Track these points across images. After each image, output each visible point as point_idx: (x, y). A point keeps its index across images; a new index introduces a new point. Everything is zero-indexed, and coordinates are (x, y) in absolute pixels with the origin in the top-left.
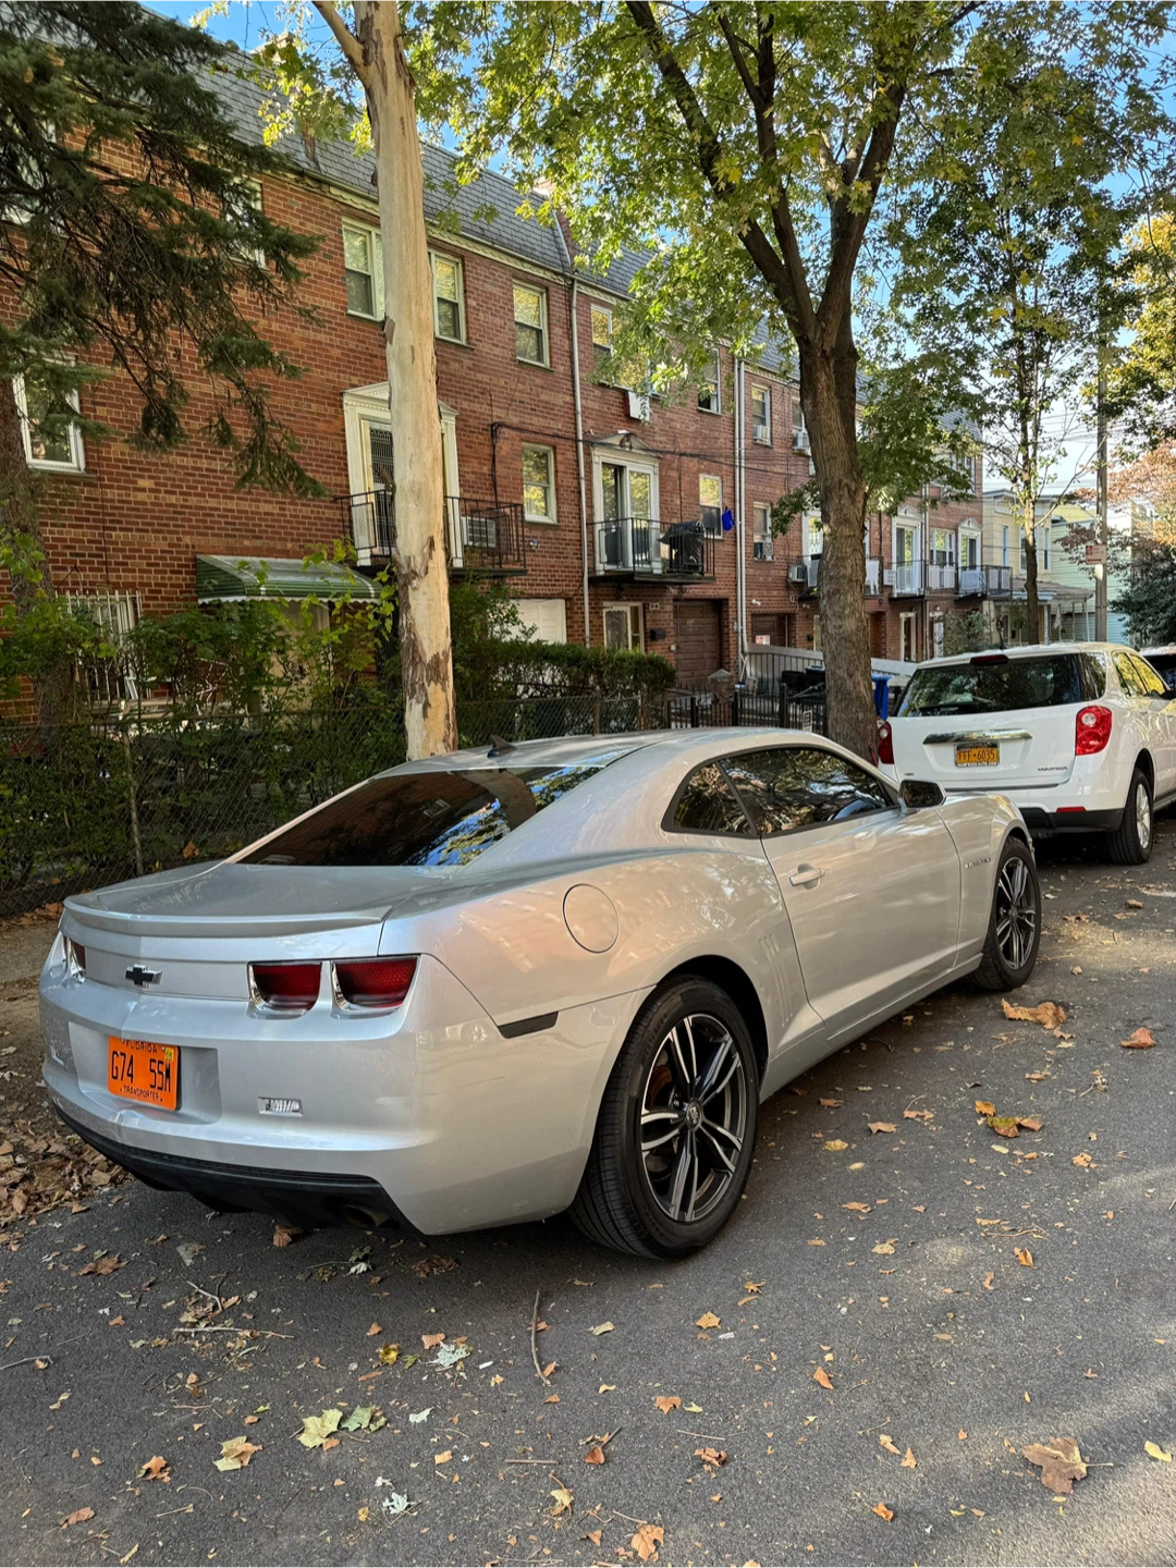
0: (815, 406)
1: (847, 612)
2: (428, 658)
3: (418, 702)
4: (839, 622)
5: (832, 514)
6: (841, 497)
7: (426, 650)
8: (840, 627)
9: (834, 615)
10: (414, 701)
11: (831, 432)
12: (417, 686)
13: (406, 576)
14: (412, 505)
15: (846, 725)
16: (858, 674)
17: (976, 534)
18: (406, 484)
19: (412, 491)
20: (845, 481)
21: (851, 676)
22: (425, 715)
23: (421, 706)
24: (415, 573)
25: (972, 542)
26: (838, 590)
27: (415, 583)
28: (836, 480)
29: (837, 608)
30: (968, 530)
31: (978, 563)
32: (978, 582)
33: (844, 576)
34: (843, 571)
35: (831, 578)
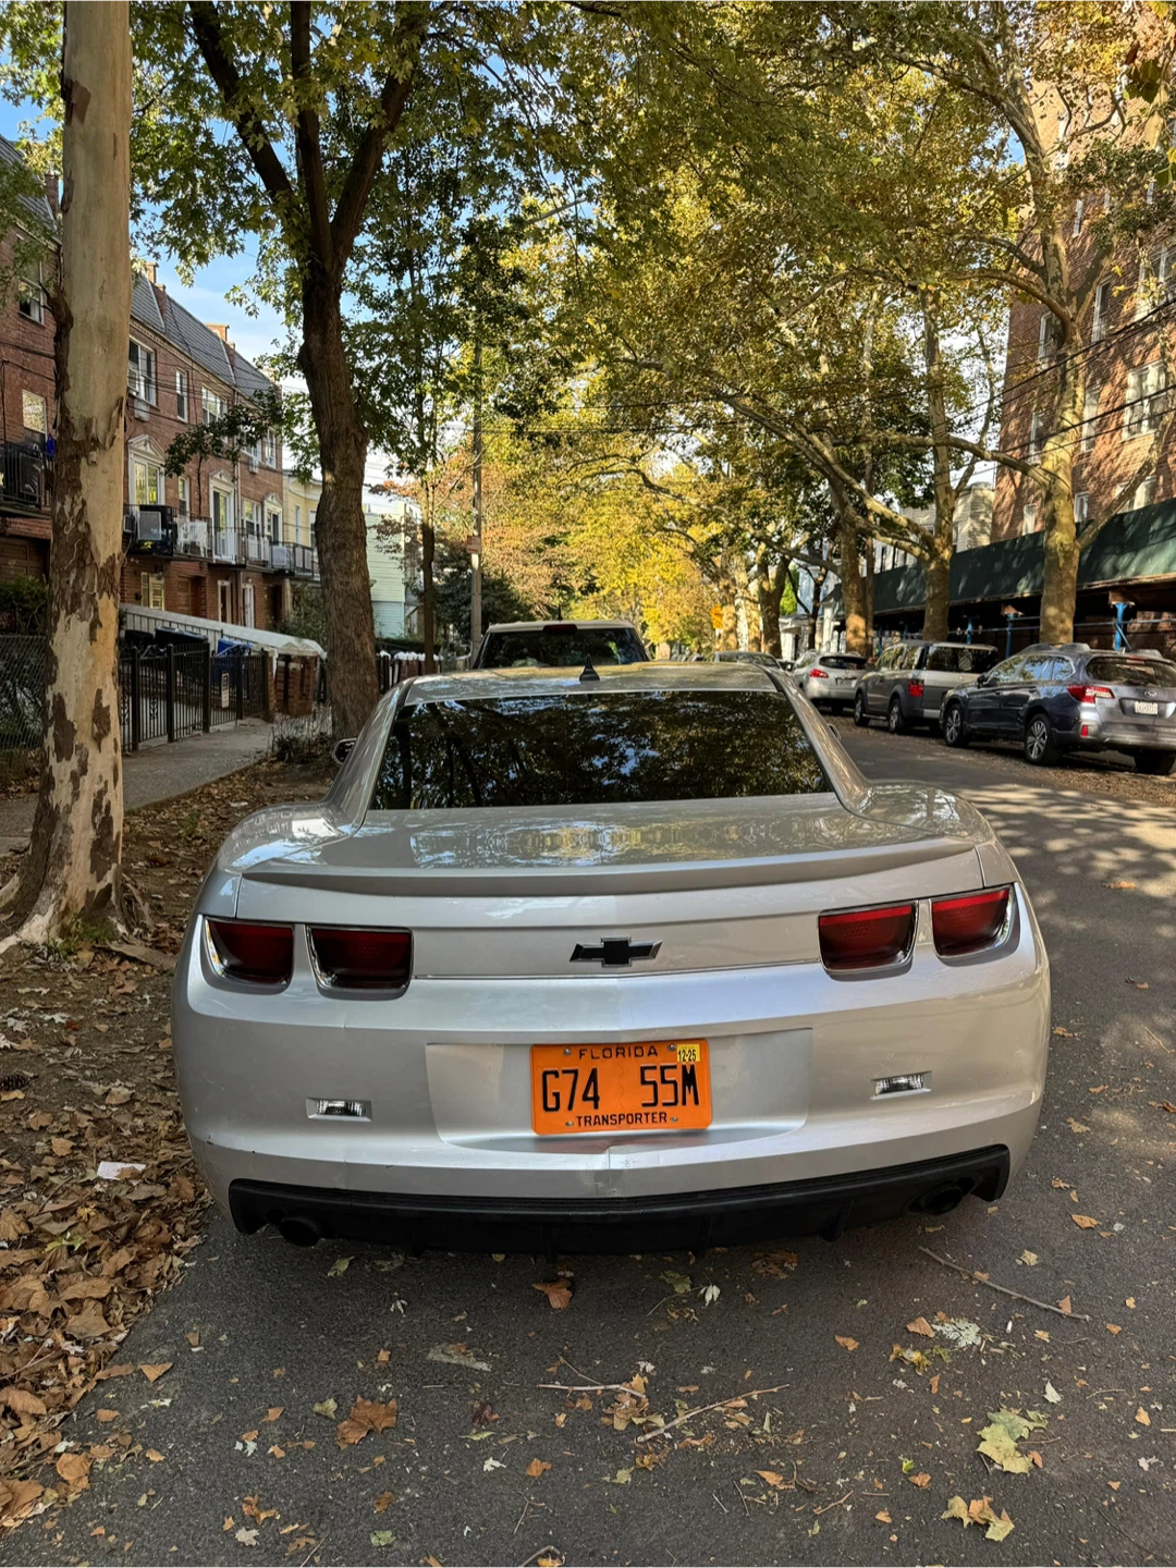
0: (323, 343)
1: (353, 569)
2: (102, 560)
3: (82, 619)
4: (346, 579)
5: (337, 463)
6: (347, 446)
7: (101, 549)
8: (347, 583)
9: (340, 570)
10: (74, 617)
11: (339, 375)
12: (84, 598)
13: (79, 445)
14: (98, 350)
15: (354, 687)
16: (365, 634)
17: (278, 510)
18: (93, 319)
19: (100, 330)
20: (352, 431)
21: (359, 636)
22: (92, 638)
23: (86, 625)
24: (96, 441)
25: (275, 517)
26: (344, 545)
27: (94, 455)
28: (343, 427)
29: (343, 564)
30: (271, 506)
31: (280, 539)
32: (286, 559)
33: (350, 531)
34: (348, 526)
35: (336, 531)
